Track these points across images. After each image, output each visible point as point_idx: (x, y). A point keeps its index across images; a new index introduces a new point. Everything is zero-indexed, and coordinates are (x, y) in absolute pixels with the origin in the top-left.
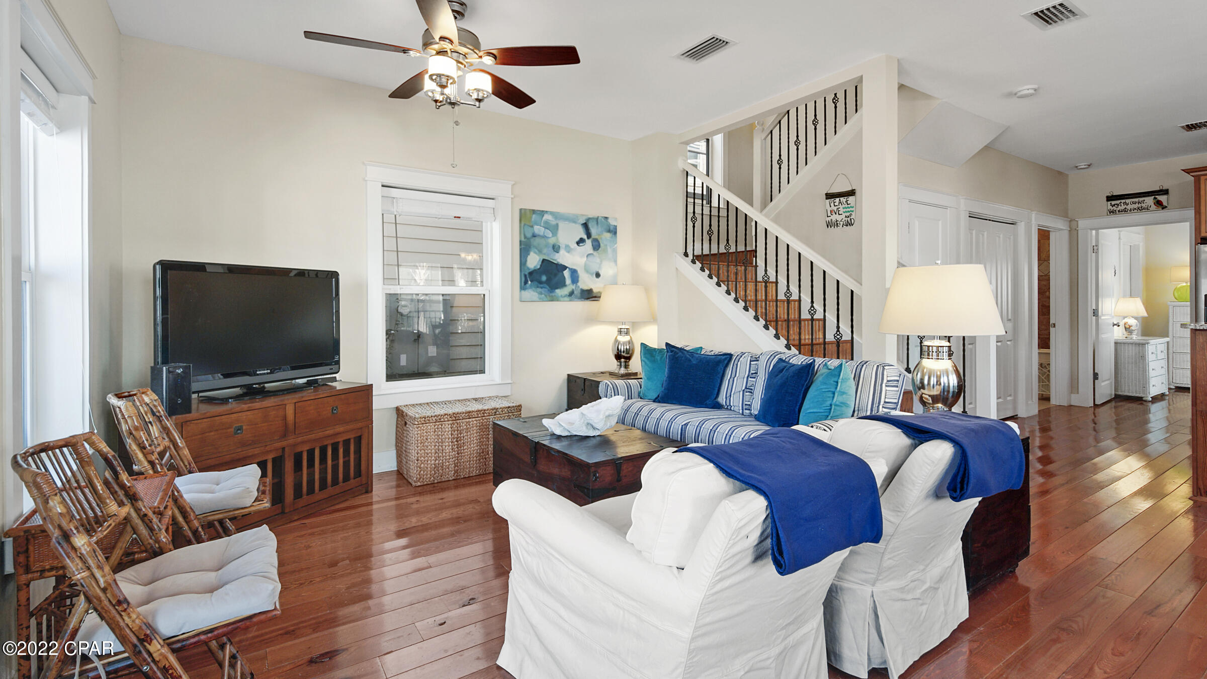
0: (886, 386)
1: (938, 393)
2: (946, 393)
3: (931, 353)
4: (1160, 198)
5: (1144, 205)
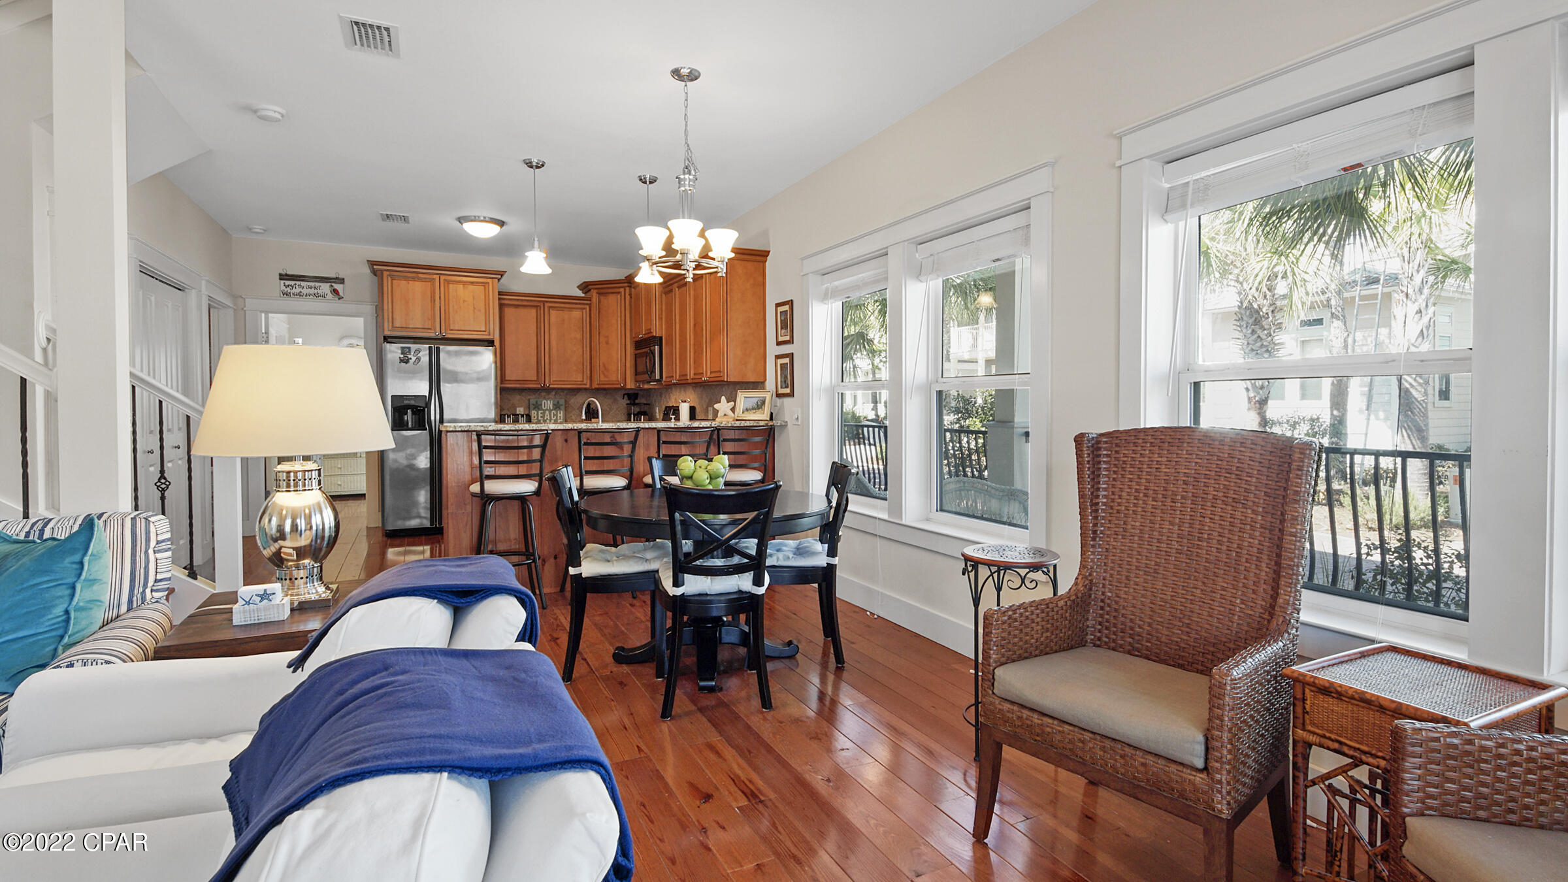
0: (155, 552)
1: (308, 542)
2: (319, 541)
3: (292, 483)
4: (336, 286)
5: (320, 292)
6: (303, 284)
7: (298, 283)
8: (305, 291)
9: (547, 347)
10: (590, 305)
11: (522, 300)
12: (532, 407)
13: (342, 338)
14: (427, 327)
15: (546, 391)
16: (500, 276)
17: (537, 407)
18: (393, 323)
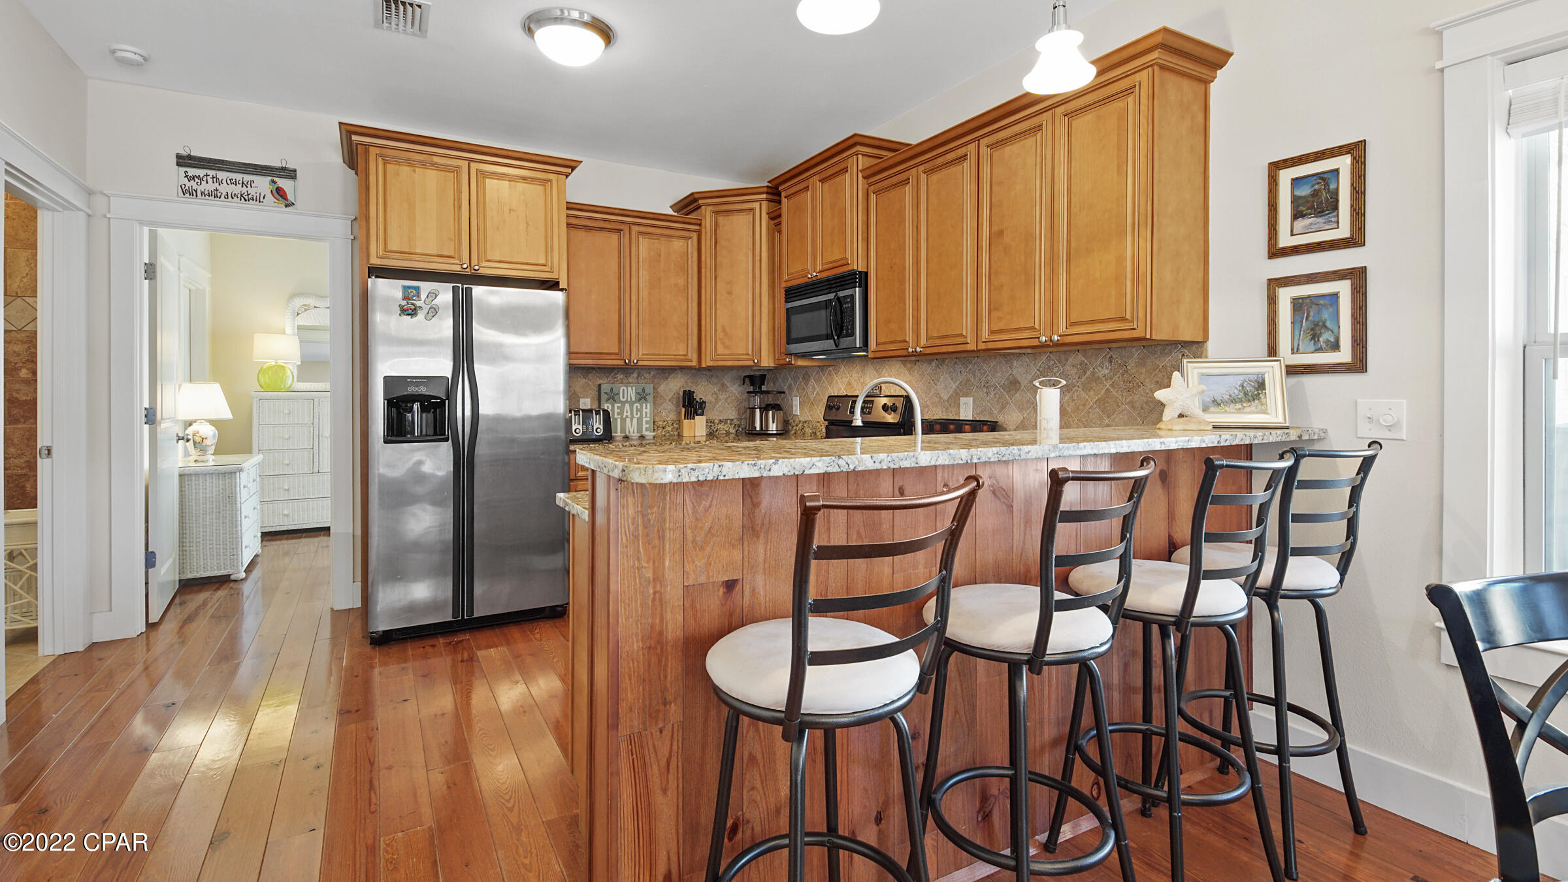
4: (282, 183)
5: (252, 191)
6: (222, 175)
7: (211, 173)
8: (224, 189)
9: (634, 298)
10: (699, 233)
11: (596, 219)
12: (604, 397)
13: (293, 296)
14: (446, 254)
15: (627, 369)
16: (569, 170)
17: (613, 397)
18: (386, 244)
